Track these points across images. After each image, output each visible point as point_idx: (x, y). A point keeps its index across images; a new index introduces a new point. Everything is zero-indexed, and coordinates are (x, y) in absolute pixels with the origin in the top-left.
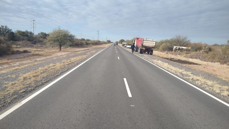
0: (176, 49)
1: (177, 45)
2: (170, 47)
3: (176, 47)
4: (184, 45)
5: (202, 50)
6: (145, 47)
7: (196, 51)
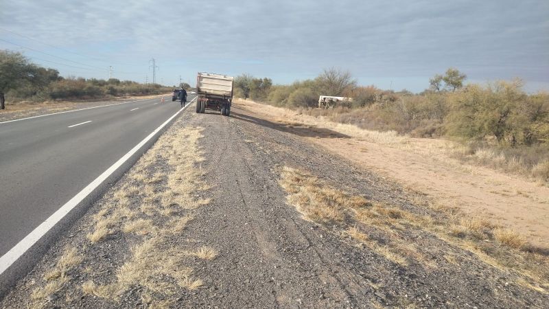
0: (324, 103)
1: (327, 91)
2: (313, 97)
3: (325, 98)
4: (343, 93)
5: (376, 104)
6: (208, 95)
7: (363, 105)
